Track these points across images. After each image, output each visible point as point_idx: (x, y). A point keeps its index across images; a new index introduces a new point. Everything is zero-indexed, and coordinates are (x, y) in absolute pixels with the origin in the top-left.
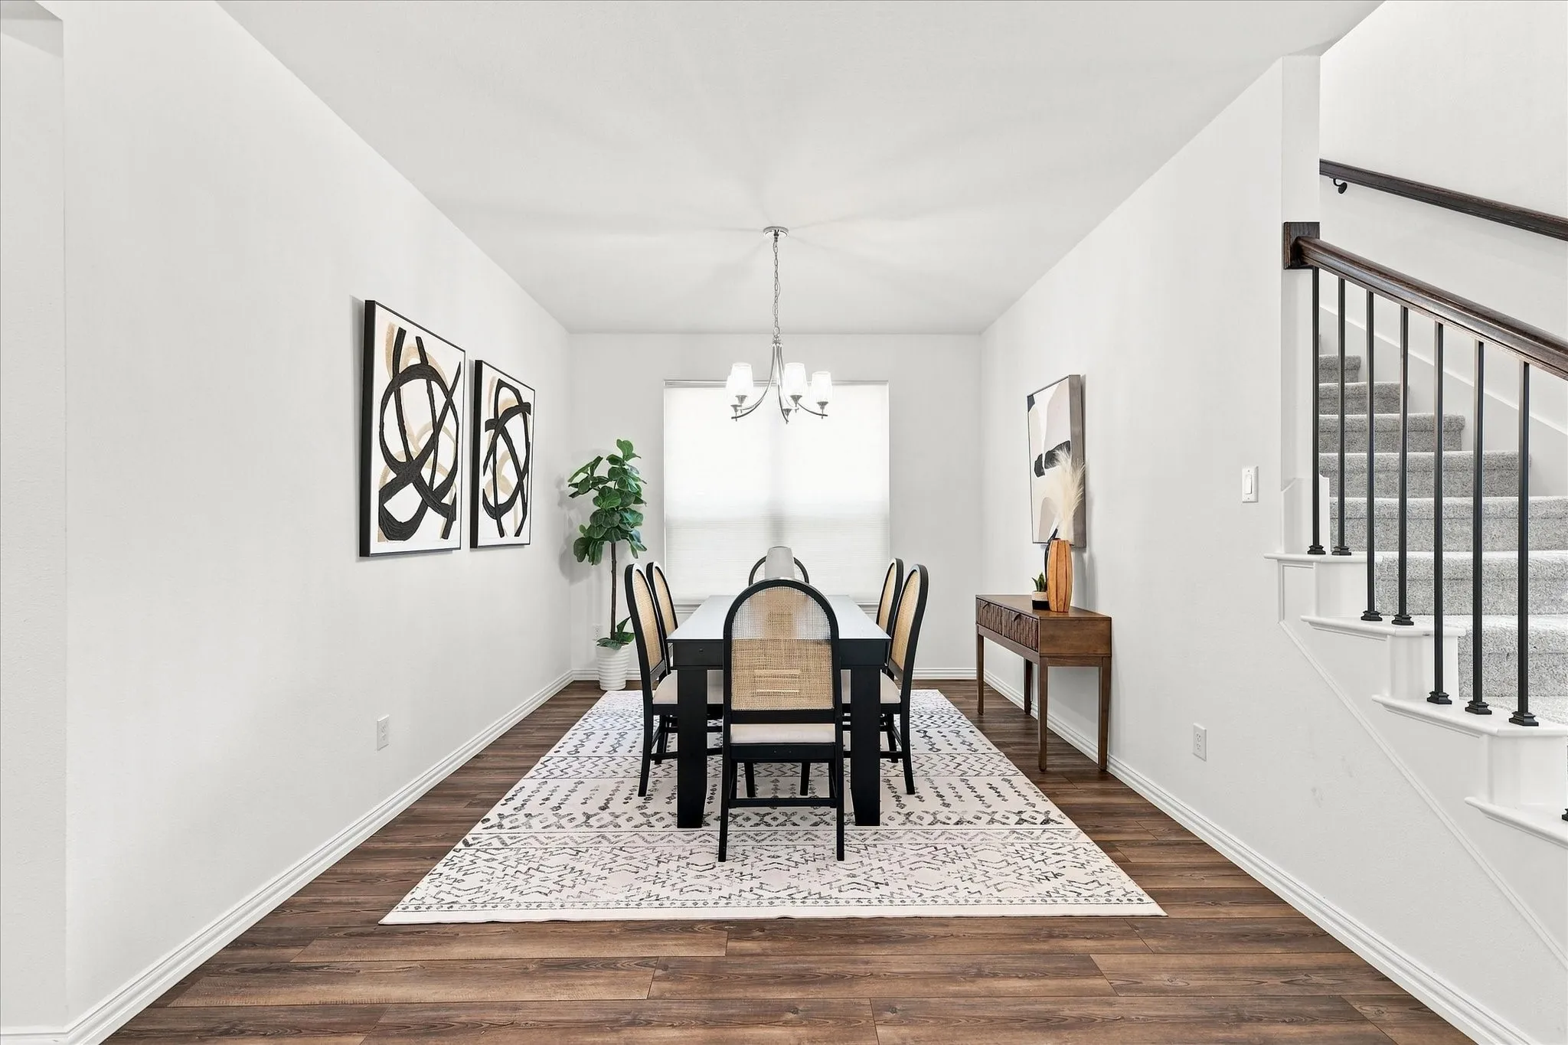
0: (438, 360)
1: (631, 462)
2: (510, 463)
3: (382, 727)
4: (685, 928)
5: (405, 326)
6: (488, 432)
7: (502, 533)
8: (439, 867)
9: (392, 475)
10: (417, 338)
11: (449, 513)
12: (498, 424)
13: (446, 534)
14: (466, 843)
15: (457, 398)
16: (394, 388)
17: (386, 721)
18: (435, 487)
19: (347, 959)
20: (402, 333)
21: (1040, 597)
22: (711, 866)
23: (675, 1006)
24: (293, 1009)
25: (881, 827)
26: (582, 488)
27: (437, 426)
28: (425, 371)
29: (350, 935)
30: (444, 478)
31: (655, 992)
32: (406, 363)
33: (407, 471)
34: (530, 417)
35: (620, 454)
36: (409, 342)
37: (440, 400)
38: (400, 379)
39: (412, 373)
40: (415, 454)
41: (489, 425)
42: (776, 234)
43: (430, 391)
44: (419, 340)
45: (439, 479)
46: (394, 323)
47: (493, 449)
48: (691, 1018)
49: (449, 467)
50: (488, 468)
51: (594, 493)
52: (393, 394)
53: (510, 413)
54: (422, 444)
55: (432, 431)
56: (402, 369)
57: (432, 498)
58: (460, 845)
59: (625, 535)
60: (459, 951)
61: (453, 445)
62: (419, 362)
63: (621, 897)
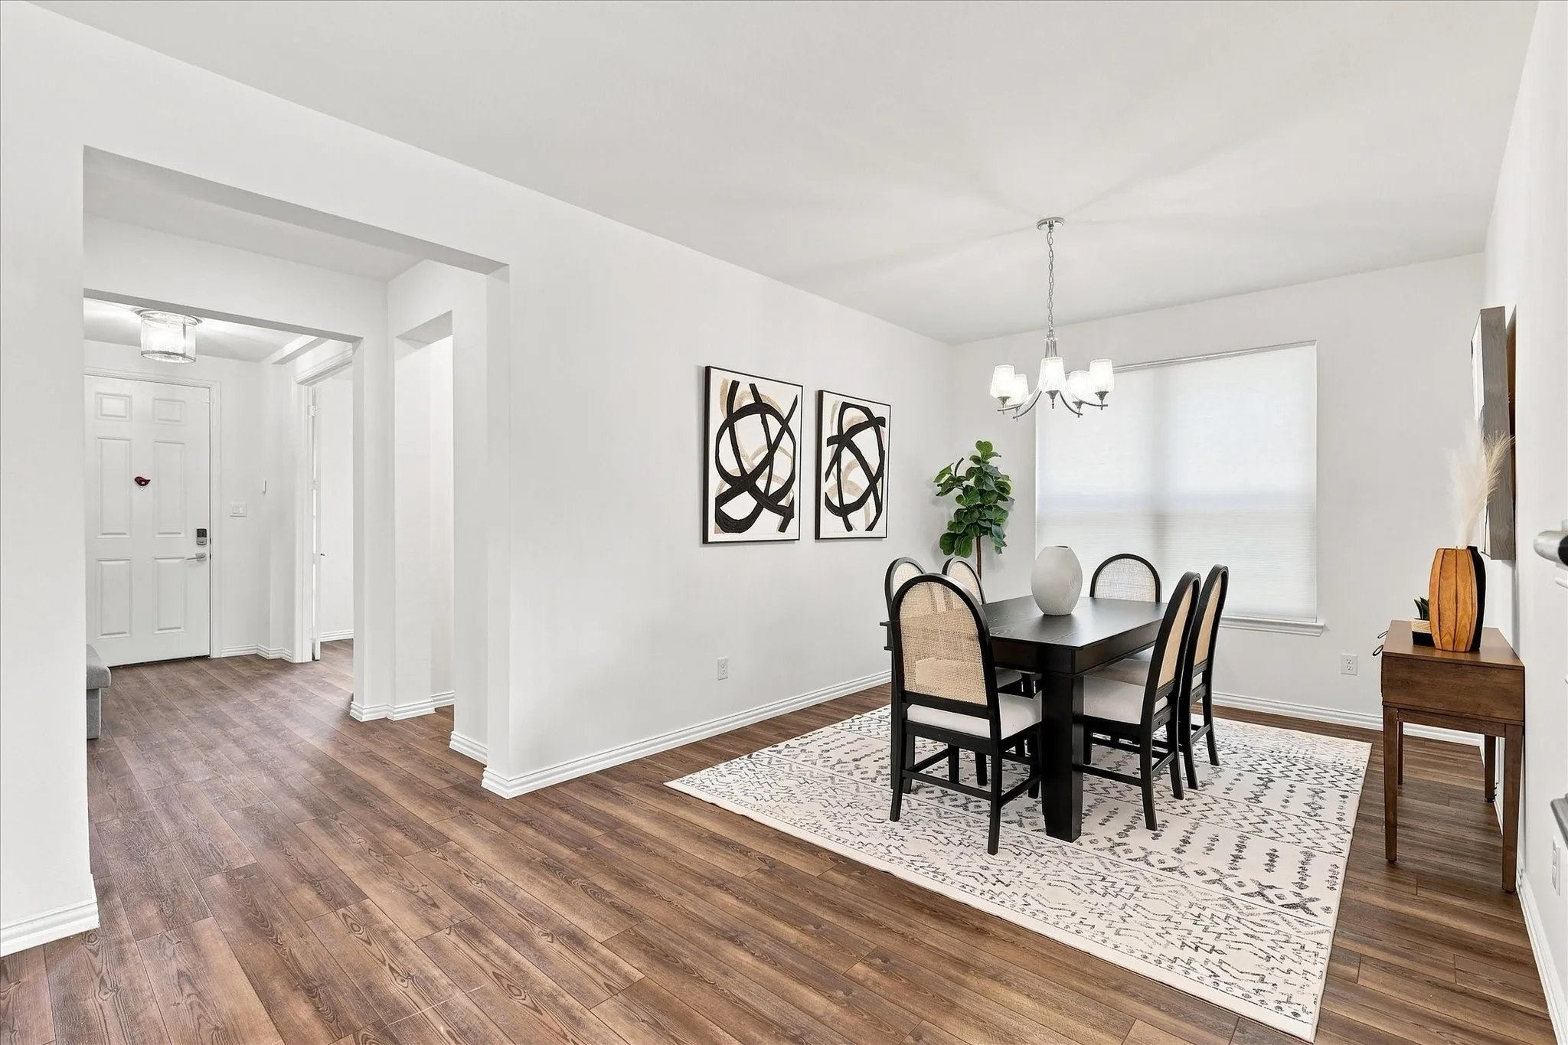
0: (773, 398)
1: (993, 461)
2: (859, 470)
3: (723, 665)
4: (813, 850)
5: (737, 377)
6: (831, 446)
7: (849, 528)
8: (722, 766)
9: (727, 487)
10: (750, 385)
11: (787, 514)
12: (843, 440)
13: (783, 528)
14: (750, 757)
15: (793, 424)
16: (729, 424)
17: (726, 660)
18: (770, 493)
19: (634, 796)
20: (735, 385)
21: (1422, 627)
22: (881, 821)
23: (752, 889)
24: (593, 809)
25: (1074, 844)
26: (946, 489)
27: (773, 447)
28: (761, 407)
29: (647, 785)
30: (781, 486)
31: (749, 877)
32: (740, 403)
33: (742, 483)
34: (884, 430)
35: (979, 454)
36: (744, 389)
37: (775, 426)
38: (733, 417)
39: (746, 411)
40: (748, 469)
41: (830, 441)
42: (1051, 226)
43: (764, 422)
44: (753, 387)
45: (775, 487)
46: (727, 378)
47: (837, 459)
48: (752, 899)
49: (786, 477)
50: (831, 475)
51: (957, 491)
52: (728, 429)
53: (857, 428)
54: (757, 462)
55: (767, 451)
56: (735, 410)
57: (767, 501)
58: (746, 757)
59: (987, 531)
60: (682, 812)
61: (790, 461)
62: (754, 402)
63: (797, 818)
